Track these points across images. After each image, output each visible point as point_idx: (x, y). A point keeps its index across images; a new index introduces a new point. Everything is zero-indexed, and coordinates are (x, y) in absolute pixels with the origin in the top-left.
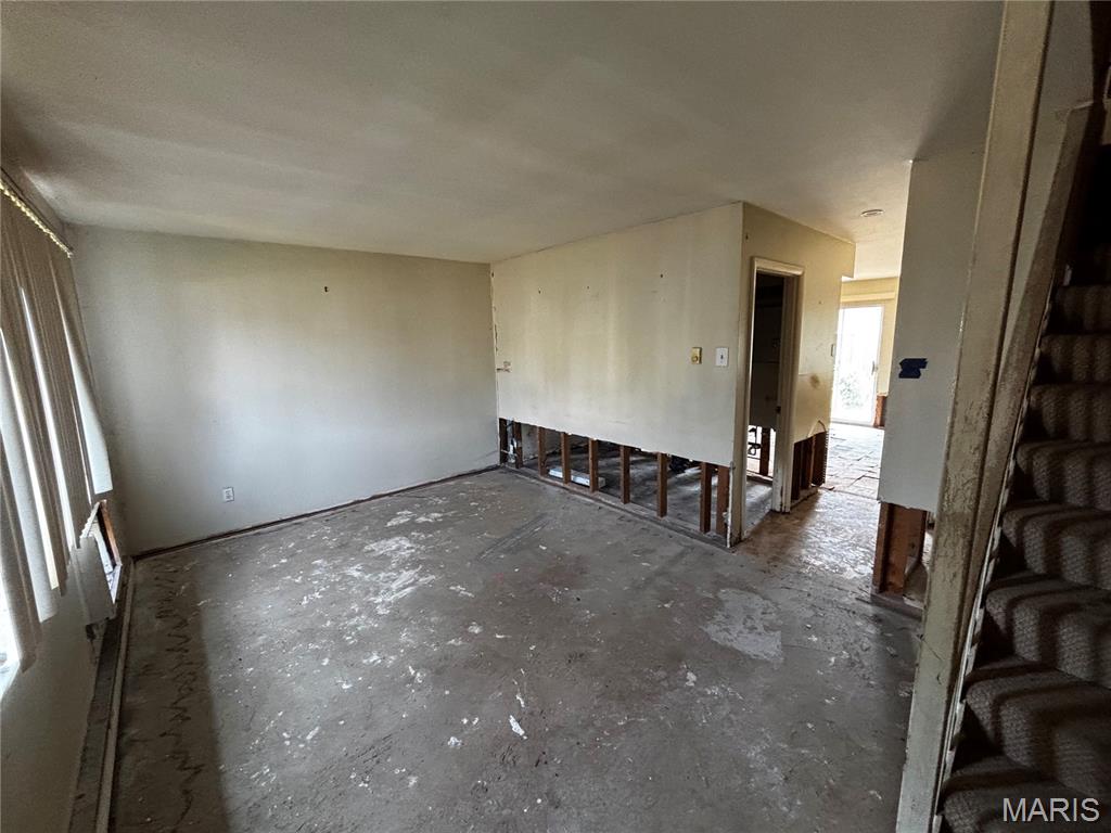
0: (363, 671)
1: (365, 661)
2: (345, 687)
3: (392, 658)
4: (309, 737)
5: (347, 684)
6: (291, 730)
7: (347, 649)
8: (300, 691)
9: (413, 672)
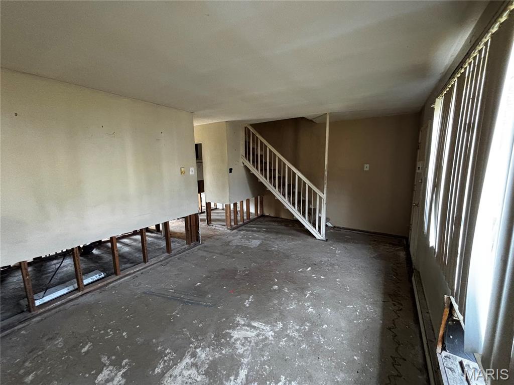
0: (319, 309)
1: (314, 312)
2: (329, 310)
3: (306, 304)
4: (352, 306)
5: (328, 310)
6: (355, 313)
7: (313, 323)
8: (343, 324)
9: (308, 295)
